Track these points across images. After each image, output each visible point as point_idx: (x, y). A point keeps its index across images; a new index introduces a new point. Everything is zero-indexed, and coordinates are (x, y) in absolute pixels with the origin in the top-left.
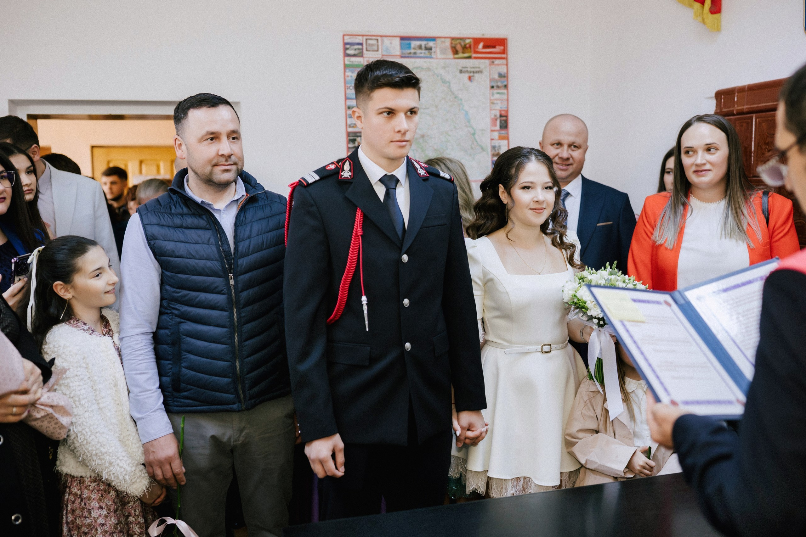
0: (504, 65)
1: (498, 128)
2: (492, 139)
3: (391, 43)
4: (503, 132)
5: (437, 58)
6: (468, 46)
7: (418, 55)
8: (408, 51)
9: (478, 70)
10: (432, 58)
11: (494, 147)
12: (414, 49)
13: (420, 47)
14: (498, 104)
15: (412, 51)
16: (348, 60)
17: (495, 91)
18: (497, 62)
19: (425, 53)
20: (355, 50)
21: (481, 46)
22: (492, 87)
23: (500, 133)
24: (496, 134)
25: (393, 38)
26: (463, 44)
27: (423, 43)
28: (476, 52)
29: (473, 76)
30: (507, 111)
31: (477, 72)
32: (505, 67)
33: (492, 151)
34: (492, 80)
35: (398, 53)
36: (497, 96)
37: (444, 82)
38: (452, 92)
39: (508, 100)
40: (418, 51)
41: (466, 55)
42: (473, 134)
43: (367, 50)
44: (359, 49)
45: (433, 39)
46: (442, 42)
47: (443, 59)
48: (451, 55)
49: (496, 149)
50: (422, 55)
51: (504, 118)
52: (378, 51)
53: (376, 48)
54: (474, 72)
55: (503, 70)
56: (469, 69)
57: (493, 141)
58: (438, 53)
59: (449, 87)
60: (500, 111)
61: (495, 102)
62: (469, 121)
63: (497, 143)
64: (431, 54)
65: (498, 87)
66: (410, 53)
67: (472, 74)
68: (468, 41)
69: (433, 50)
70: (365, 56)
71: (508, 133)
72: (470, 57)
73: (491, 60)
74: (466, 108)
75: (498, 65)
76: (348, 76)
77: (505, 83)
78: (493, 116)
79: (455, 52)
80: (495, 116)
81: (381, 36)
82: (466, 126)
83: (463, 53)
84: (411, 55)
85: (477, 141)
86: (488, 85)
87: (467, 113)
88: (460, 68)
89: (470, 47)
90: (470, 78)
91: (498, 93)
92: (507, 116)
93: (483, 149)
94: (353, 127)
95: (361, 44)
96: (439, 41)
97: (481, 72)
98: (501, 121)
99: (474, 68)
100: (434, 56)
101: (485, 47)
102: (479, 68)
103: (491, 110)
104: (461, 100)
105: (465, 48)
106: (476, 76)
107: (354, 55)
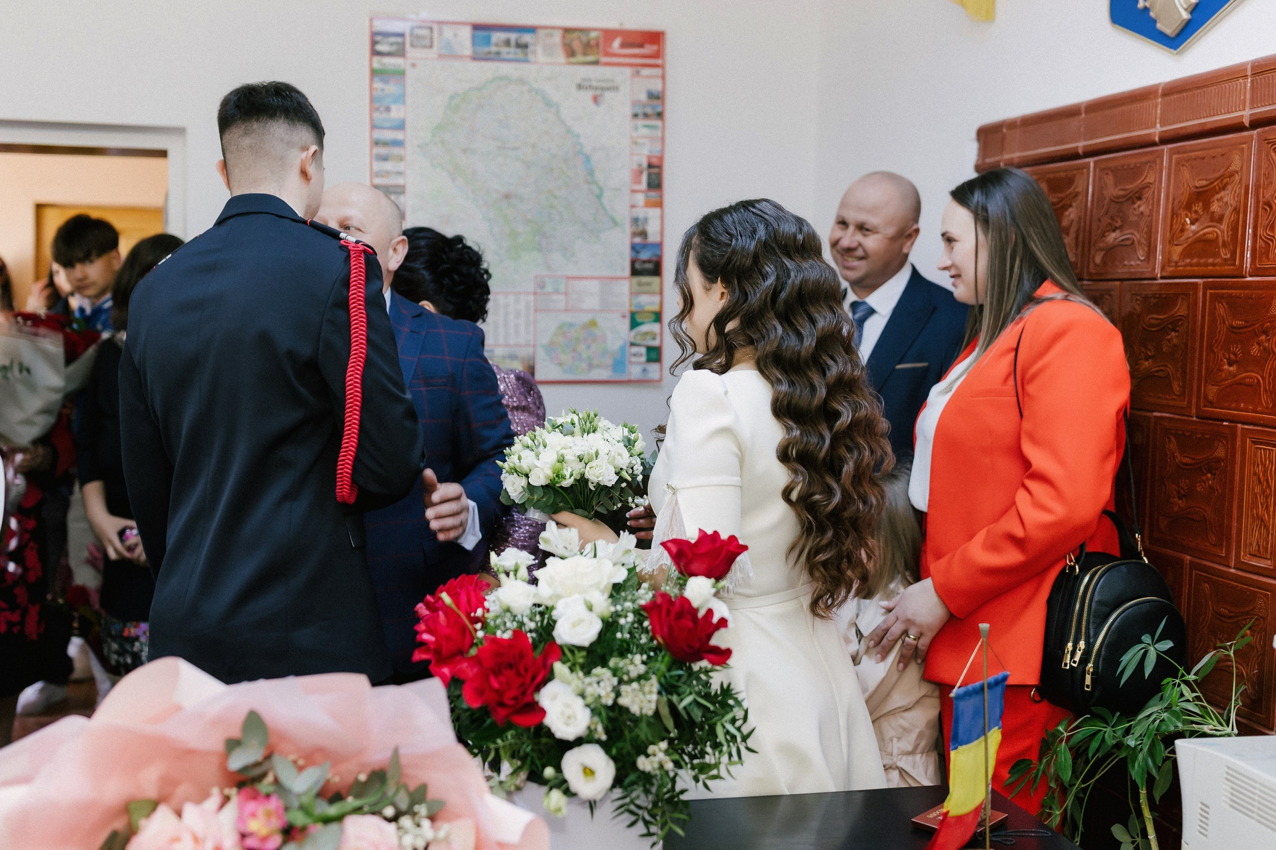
0: (656, 77)
1: (644, 185)
2: (633, 206)
3: (456, 35)
4: (653, 194)
5: (536, 63)
6: (592, 42)
7: (505, 56)
8: (486, 49)
9: (610, 84)
10: (526, 61)
11: (635, 221)
12: (497, 45)
13: (507, 43)
14: (644, 144)
15: (494, 49)
16: (377, 62)
17: (641, 122)
18: (646, 72)
19: (516, 53)
20: (392, 44)
21: (617, 43)
22: (635, 116)
23: (647, 196)
24: (640, 199)
25: (459, 27)
26: (584, 39)
27: (513, 36)
28: (607, 54)
29: (601, 95)
30: (661, 159)
31: (609, 89)
32: (659, 81)
33: (632, 226)
34: (634, 103)
35: (468, 52)
36: (645, 131)
37: (549, 103)
38: (563, 123)
39: (663, 139)
40: (504, 50)
41: (590, 58)
42: (599, 197)
43: (412, 45)
44: (397, 43)
45: (532, 29)
46: (551, 35)
47: (551, 64)
48: (561, 58)
49: (640, 223)
50: (511, 56)
51: (655, 170)
52: (431, 46)
53: (427, 42)
54: (602, 89)
55: (656, 86)
56: (594, 84)
57: (635, 210)
58: (539, 54)
59: (558, 113)
60: (649, 157)
61: (640, 141)
62: (591, 173)
63: (641, 212)
64: (526, 54)
65: (646, 116)
66: (489, 53)
67: (598, 92)
68: (593, 35)
69: (531, 48)
70: (408, 55)
71: (661, 197)
72: (596, 63)
73: (635, 69)
74: (588, 150)
75: (648, 77)
76: (377, 89)
77: (659, 109)
78: (635, 167)
79: (570, 52)
80: (640, 165)
81: (440, 23)
82: (588, 182)
83: (585, 54)
84: (492, 56)
85: (604, 209)
86: (628, 111)
87: (588, 159)
88: (578, 81)
89: (597, 45)
90: (596, 99)
91: (646, 126)
92: (660, 167)
93: (615, 223)
94: (382, 176)
95: (402, 35)
96: (541, 33)
97: (615, 89)
98: (649, 175)
99: (603, 81)
100: (531, 57)
101: (623, 45)
102: (612, 81)
103: (632, 154)
104: (578, 136)
105: (588, 47)
106: (608, 95)
107: (389, 54)
